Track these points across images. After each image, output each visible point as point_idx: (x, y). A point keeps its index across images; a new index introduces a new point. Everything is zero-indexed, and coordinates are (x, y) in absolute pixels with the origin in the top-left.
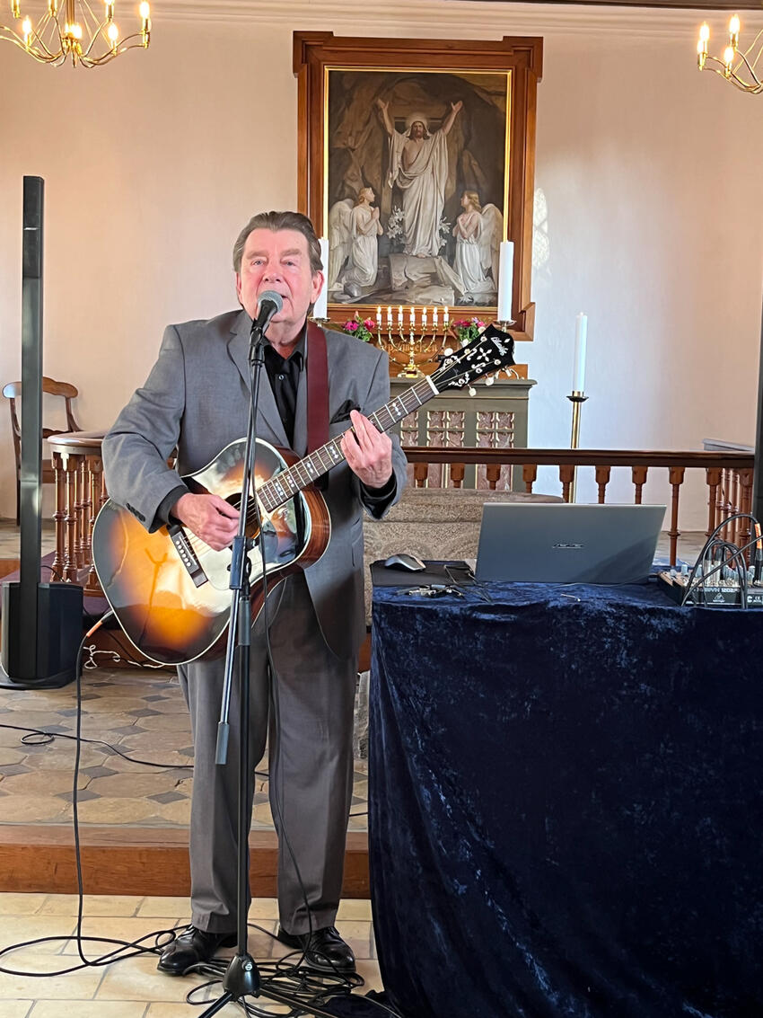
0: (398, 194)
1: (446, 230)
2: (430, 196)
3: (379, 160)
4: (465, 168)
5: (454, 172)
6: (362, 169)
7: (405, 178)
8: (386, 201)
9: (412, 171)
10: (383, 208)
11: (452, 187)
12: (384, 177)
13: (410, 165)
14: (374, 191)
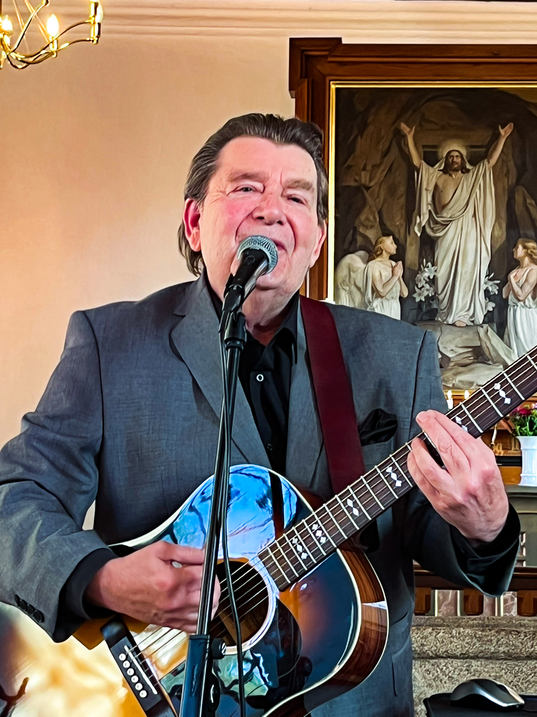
0: (429, 245)
1: (494, 290)
2: (471, 246)
3: (403, 200)
4: (519, 209)
5: (504, 214)
6: (380, 213)
7: (436, 223)
8: (412, 253)
9: (447, 215)
10: (408, 262)
11: (501, 234)
12: (409, 221)
13: (444, 207)
14: (396, 241)
